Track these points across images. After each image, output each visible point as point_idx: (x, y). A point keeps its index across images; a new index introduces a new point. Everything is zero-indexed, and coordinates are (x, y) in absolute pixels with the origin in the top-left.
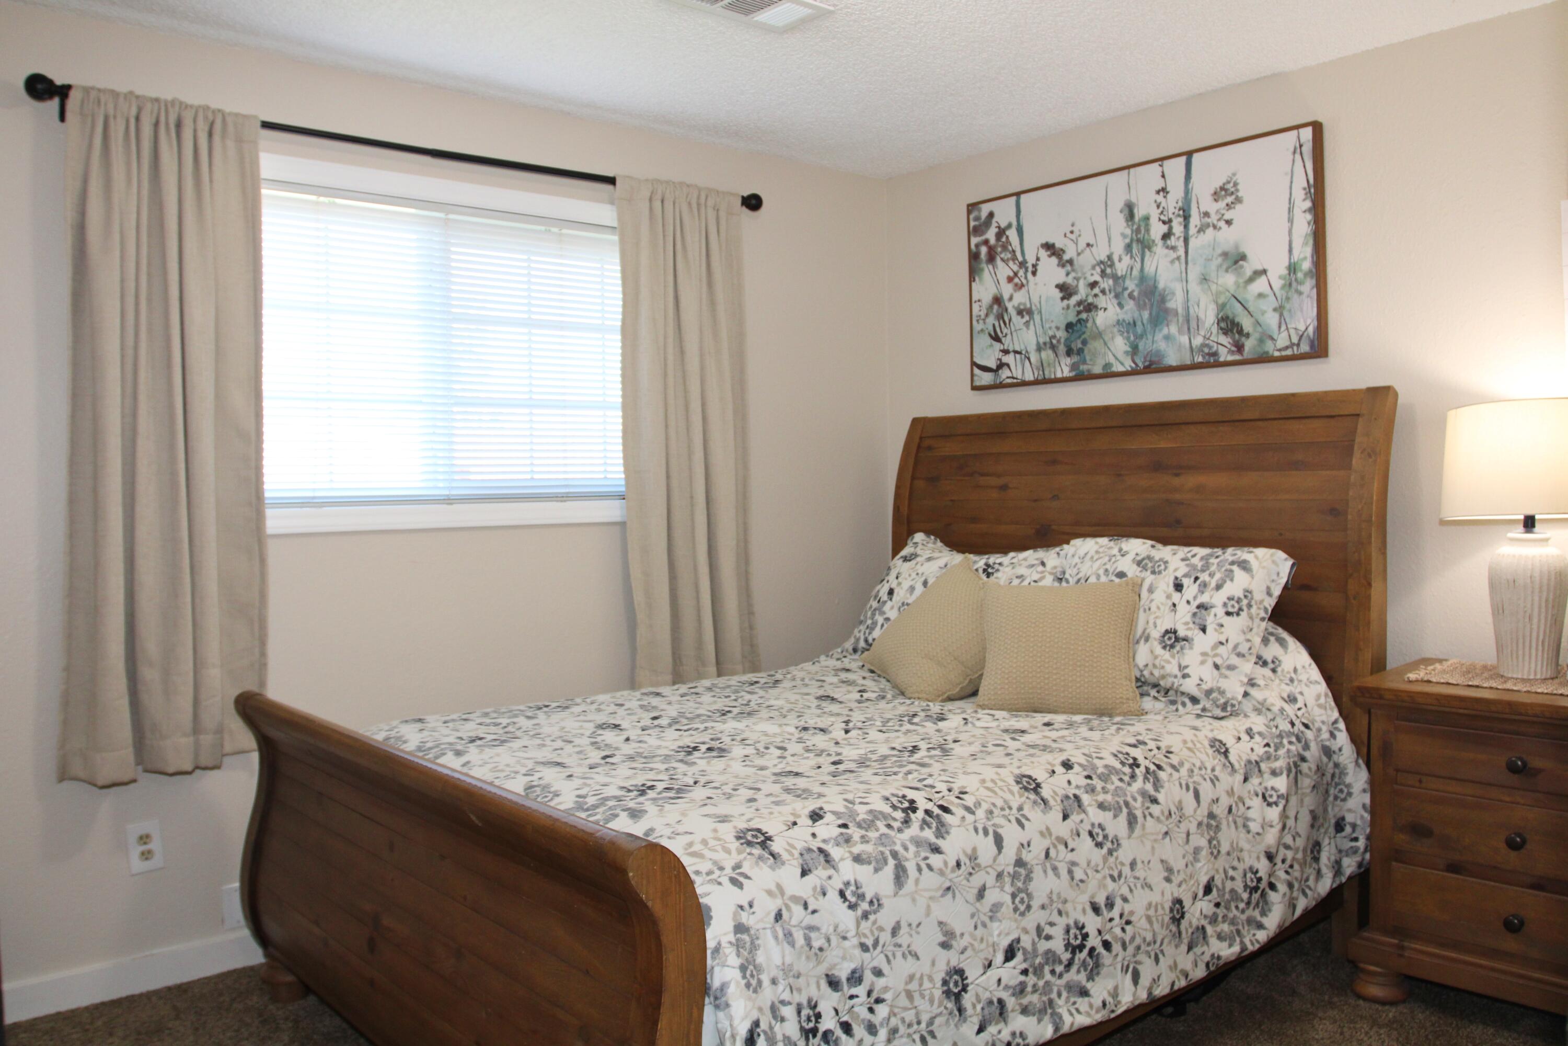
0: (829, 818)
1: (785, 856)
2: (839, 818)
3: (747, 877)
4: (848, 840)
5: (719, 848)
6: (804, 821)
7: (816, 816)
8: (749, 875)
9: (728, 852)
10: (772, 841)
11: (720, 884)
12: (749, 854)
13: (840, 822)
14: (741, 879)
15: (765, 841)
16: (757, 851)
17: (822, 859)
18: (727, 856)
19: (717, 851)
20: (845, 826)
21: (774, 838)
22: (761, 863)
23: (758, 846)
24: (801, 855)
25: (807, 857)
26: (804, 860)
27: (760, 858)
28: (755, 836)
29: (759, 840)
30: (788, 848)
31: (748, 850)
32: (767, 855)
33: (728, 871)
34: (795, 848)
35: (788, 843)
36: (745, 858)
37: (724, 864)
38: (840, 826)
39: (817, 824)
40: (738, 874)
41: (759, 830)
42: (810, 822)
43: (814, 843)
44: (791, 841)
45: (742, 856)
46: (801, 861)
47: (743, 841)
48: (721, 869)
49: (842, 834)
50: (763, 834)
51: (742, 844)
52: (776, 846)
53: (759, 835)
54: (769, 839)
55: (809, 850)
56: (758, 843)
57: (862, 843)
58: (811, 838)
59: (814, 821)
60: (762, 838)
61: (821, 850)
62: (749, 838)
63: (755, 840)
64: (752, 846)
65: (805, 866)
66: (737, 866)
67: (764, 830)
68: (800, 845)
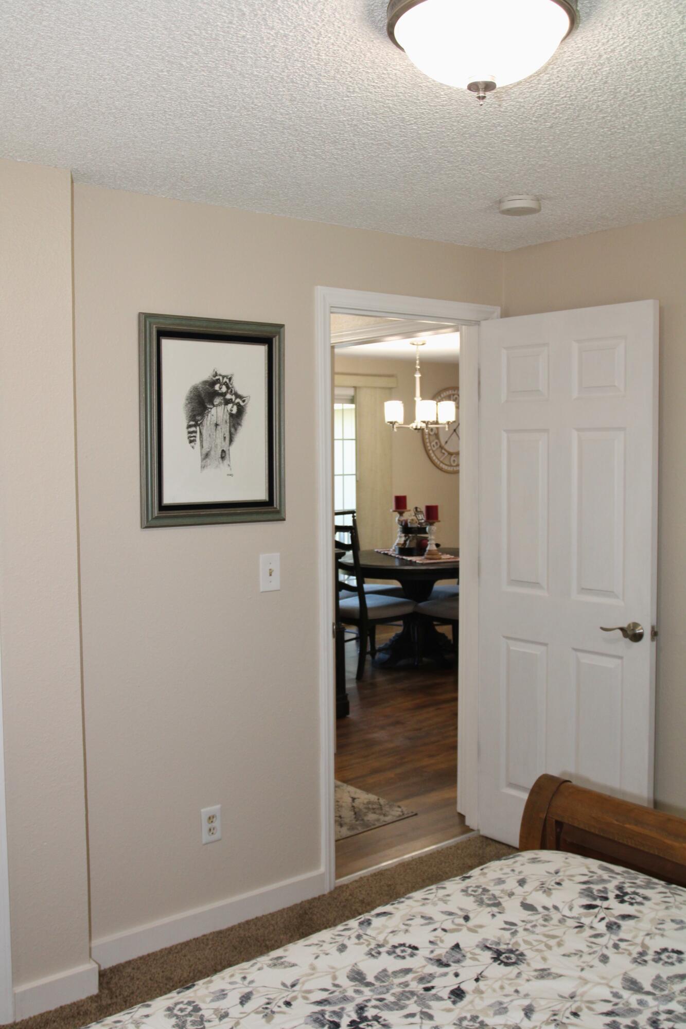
0: (445, 994)
1: (478, 951)
2: (434, 995)
3: (504, 929)
4: (421, 980)
5: (535, 943)
6: (468, 987)
7: (458, 994)
8: (503, 931)
9: (525, 942)
10: (492, 958)
11: (523, 921)
12: (508, 944)
13: (433, 991)
14: (507, 926)
15: (498, 956)
16: (502, 947)
17: (444, 960)
18: (526, 938)
19: (536, 941)
20: (427, 989)
21: (491, 961)
22: (496, 940)
23: (503, 951)
24: (464, 956)
25: (459, 956)
26: (461, 953)
27: (498, 944)
28: (508, 958)
29: (504, 955)
30: (476, 957)
31: (510, 947)
32: (494, 946)
33: (520, 930)
34: (470, 958)
35: (478, 961)
36: (510, 940)
37: (525, 933)
38: (433, 987)
39: (456, 987)
40: (512, 929)
41: (506, 964)
42: (463, 987)
43: (455, 968)
44: (476, 963)
45: (513, 940)
46: (463, 952)
47: (517, 953)
48: (526, 930)
49: (429, 982)
50: (502, 962)
51: (517, 950)
52: (489, 955)
53: (505, 960)
54: (495, 959)
55: (458, 961)
56: (504, 953)
57: (407, 982)
58: (459, 971)
59: (459, 989)
60: (501, 958)
61: (447, 965)
62: (512, 956)
63: (507, 955)
64: (508, 950)
65: (458, 950)
66: (514, 933)
67: (502, 966)
68: (467, 962)
